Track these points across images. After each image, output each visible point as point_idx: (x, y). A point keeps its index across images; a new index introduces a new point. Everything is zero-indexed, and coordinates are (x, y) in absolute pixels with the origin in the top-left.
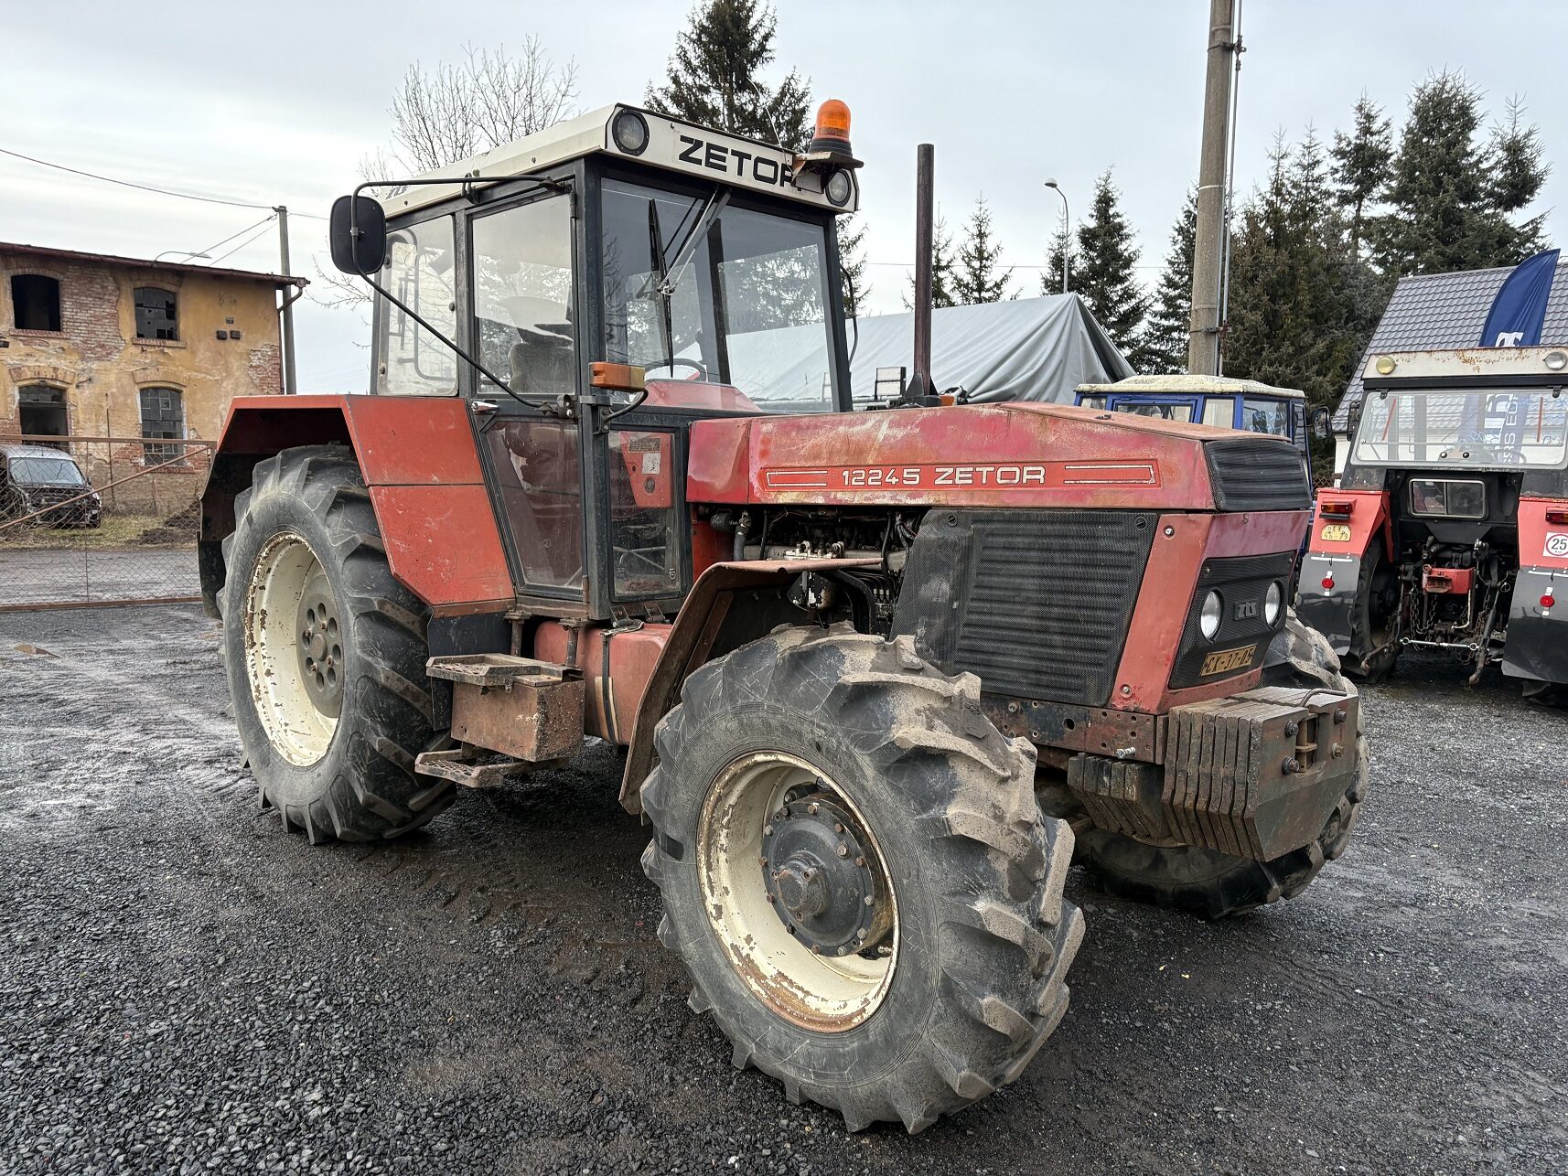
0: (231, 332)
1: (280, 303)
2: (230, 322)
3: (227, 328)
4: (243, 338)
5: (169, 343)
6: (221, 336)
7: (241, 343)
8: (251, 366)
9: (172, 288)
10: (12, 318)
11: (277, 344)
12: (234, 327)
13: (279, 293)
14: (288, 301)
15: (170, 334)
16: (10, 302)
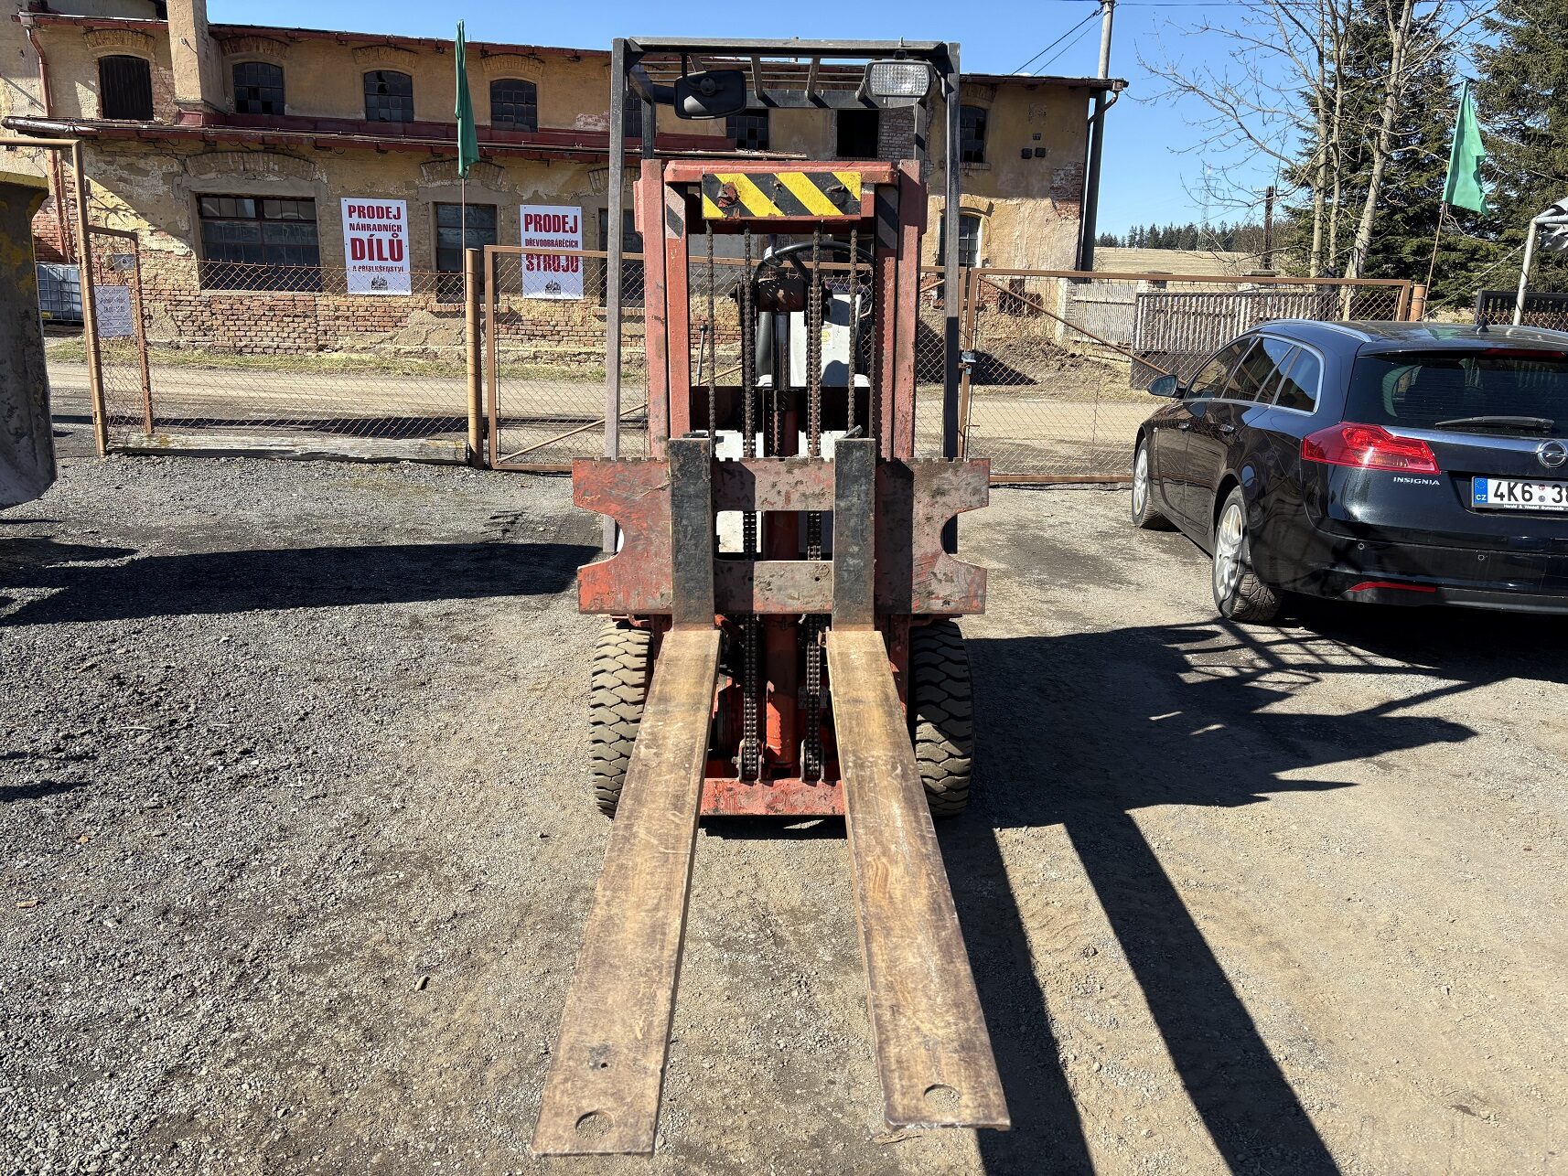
0: (1037, 149)
1: (1091, 113)
2: (1037, 137)
3: (1033, 145)
4: (1048, 156)
5: (974, 165)
6: (1026, 155)
7: (1045, 163)
8: (1052, 188)
9: (981, 104)
10: (835, 145)
11: (1082, 161)
12: (1038, 144)
13: (1092, 101)
14: (1101, 108)
15: (979, 157)
16: (835, 128)
